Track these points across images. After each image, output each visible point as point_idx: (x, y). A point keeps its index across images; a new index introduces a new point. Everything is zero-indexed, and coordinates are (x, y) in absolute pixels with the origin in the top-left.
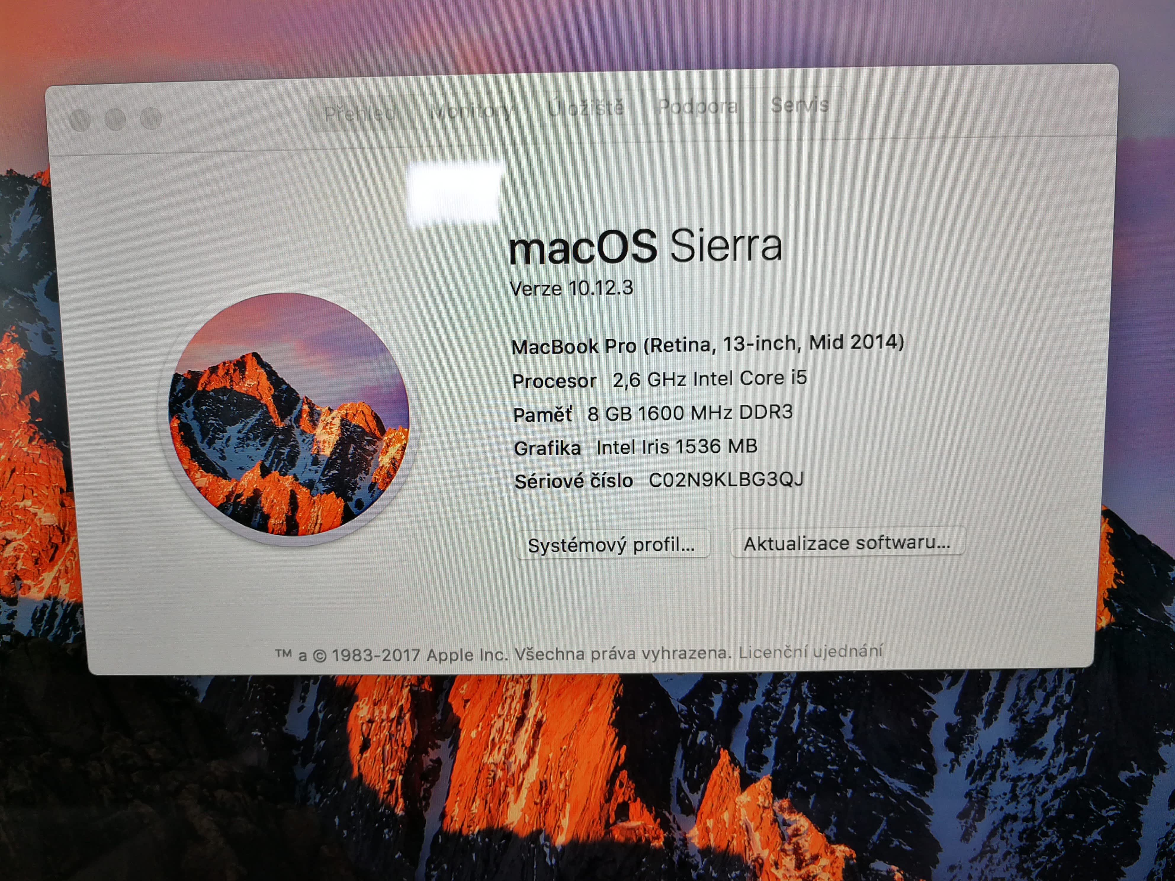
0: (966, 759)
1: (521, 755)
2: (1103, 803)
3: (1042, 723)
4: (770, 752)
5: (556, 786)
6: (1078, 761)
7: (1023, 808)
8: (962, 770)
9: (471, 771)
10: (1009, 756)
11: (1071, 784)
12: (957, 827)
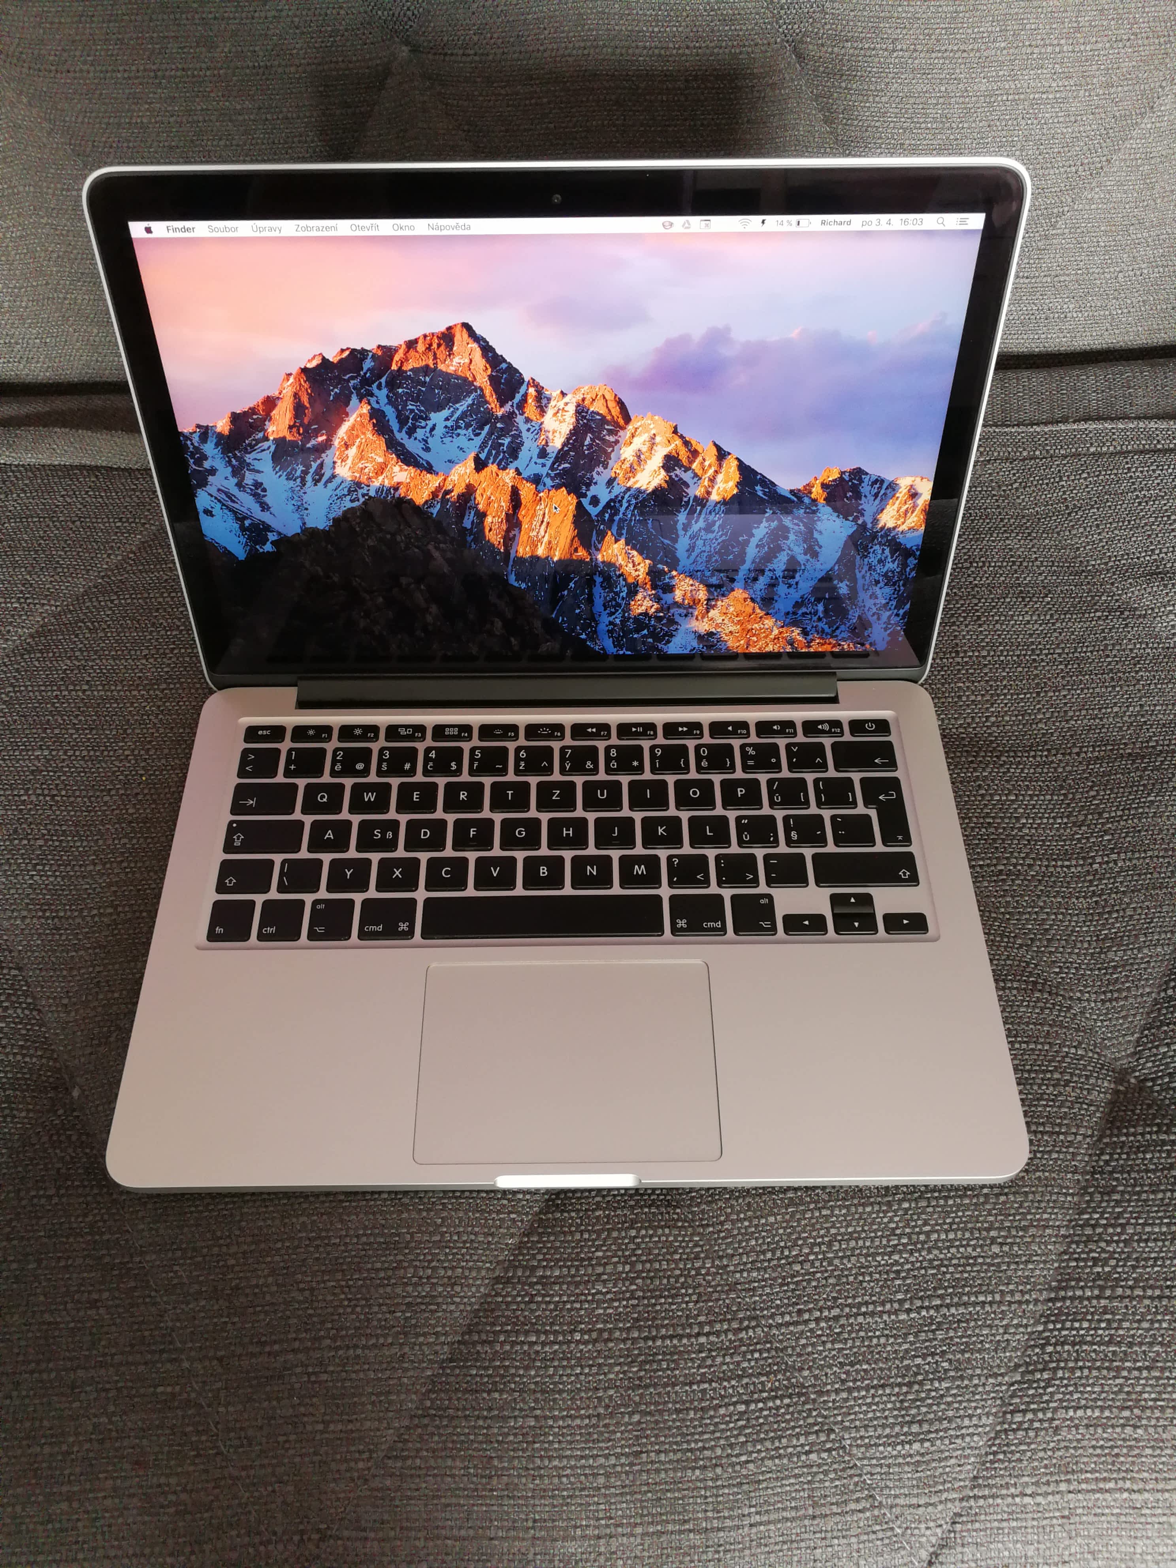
0: (689, 534)
1: (542, 533)
2: (733, 547)
3: (714, 522)
4: (624, 532)
5: (554, 542)
6: (726, 534)
7: (707, 548)
8: (687, 537)
9: (526, 538)
10: (703, 533)
11: (723, 541)
12: (686, 554)
